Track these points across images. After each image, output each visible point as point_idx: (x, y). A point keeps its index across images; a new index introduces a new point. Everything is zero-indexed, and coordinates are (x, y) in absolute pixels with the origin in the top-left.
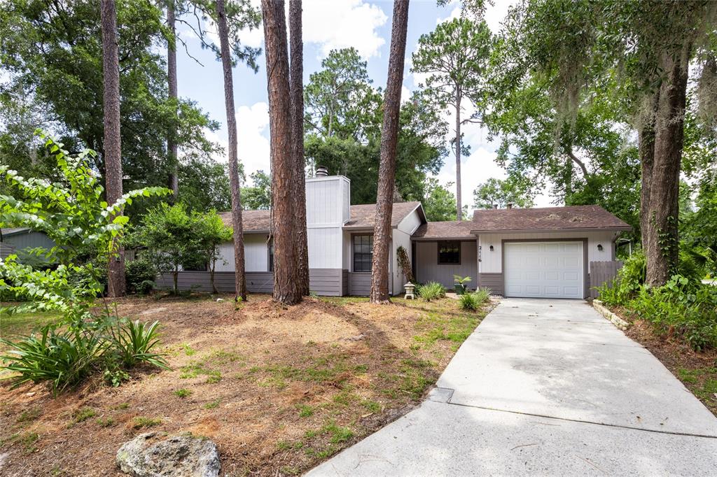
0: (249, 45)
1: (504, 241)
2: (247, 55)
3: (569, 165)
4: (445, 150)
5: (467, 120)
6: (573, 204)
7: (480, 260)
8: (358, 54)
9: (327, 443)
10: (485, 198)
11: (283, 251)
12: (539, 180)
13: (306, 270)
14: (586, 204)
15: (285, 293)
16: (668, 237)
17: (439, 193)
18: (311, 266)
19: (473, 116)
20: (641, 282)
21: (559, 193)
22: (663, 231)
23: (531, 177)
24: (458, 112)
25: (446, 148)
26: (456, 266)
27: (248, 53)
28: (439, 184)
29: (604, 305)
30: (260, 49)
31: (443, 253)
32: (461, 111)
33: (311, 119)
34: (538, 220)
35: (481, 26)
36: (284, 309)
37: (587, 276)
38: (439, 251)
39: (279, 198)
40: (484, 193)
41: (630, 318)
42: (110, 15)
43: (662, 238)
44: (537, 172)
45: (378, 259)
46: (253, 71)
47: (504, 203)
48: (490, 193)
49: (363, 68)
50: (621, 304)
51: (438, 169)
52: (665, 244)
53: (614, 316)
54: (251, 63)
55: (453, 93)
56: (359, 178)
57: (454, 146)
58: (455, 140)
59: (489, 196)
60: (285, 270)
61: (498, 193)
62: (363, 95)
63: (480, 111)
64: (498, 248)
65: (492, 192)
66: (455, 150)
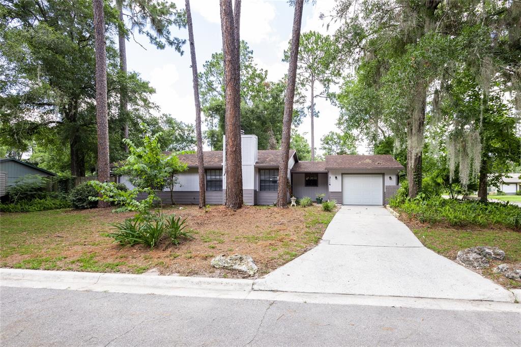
0: (177, 37)
1: (342, 174)
2: (175, 43)
3: (376, 131)
4: (304, 113)
5: (318, 96)
6: (378, 153)
7: (330, 185)
8: (247, 45)
9: (288, 257)
10: (327, 143)
11: (233, 180)
12: (360, 137)
13: (242, 190)
14: (385, 154)
15: (234, 203)
16: (417, 175)
17: (298, 139)
18: (244, 188)
19: (321, 94)
20: (407, 196)
21: (371, 146)
22: (415, 172)
23: (356, 136)
24: (312, 90)
25: (305, 112)
26: (315, 187)
27: (175, 41)
28: (298, 133)
29: (391, 207)
30: (185, 40)
31: (309, 180)
32: (314, 89)
33: (213, 85)
34: (360, 162)
35: (327, 38)
36: (234, 211)
37: (384, 193)
38: (305, 179)
39: (231, 151)
40: (327, 141)
41: (400, 212)
42: (101, 24)
43: (415, 175)
44: (359, 133)
45: (282, 184)
46: (180, 54)
47: (339, 147)
48: (330, 141)
49: (250, 55)
50: (398, 206)
51: (298, 124)
52: (416, 178)
53: (395, 212)
54: (178, 49)
55: (309, 77)
56: (248, 129)
57: (310, 110)
58: (310, 107)
59: (330, 142)
60: (234, 190)
61: (336, 140)
62: (251, 72)
63: (326, 90)
64: (339, 178)
65: (331, 140)
66: (310, 114)
